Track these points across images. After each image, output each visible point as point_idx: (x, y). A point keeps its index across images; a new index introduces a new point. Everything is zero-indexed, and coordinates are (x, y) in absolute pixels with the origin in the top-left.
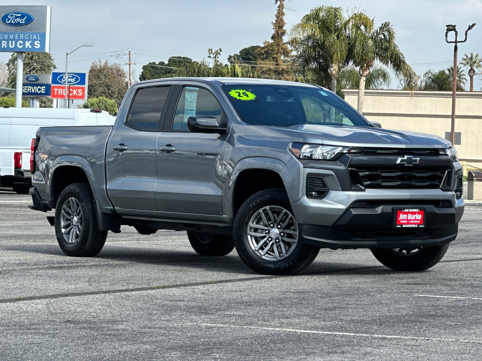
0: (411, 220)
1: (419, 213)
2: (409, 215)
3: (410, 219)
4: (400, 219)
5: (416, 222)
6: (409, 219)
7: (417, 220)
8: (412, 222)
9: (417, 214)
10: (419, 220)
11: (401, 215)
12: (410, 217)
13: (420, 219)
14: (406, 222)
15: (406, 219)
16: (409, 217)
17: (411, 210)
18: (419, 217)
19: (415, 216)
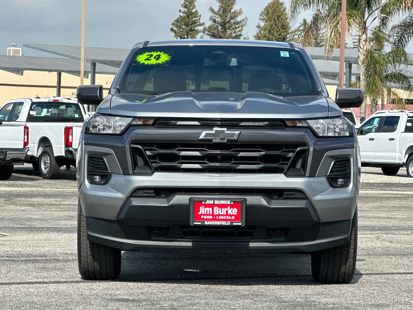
0: (219, 215)
1: (232, 206)
2: (215, 208)
3: (217, 213)
4: (200, 213)
5: (228, 217)
6: (215, 213)
7: (231, 216)
8: (222, 217)
9: (229, 207)
10: (233, 215)
11: (201, 208)
12: (217, 211)
13: (236, 214)
14: (211, 217)
15: (211, 213)
16: (215, 211)
17: (216, 202)
18: (234, 211)
19: (226, 209)
